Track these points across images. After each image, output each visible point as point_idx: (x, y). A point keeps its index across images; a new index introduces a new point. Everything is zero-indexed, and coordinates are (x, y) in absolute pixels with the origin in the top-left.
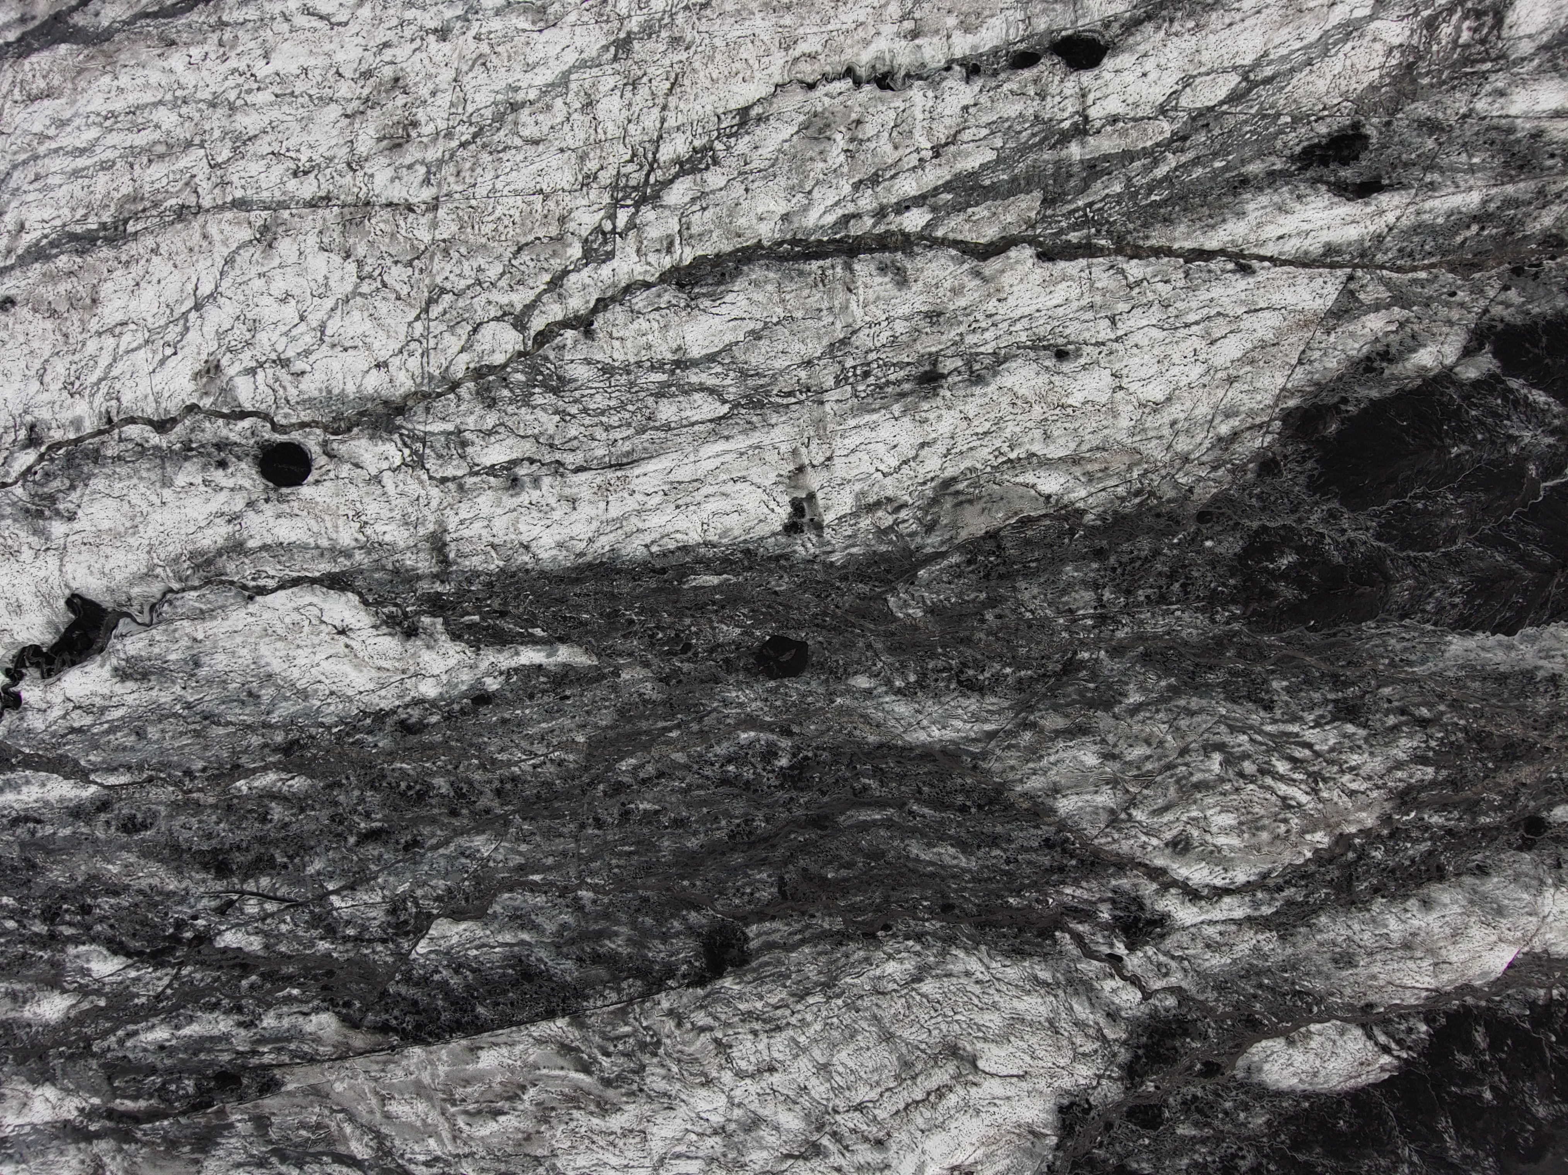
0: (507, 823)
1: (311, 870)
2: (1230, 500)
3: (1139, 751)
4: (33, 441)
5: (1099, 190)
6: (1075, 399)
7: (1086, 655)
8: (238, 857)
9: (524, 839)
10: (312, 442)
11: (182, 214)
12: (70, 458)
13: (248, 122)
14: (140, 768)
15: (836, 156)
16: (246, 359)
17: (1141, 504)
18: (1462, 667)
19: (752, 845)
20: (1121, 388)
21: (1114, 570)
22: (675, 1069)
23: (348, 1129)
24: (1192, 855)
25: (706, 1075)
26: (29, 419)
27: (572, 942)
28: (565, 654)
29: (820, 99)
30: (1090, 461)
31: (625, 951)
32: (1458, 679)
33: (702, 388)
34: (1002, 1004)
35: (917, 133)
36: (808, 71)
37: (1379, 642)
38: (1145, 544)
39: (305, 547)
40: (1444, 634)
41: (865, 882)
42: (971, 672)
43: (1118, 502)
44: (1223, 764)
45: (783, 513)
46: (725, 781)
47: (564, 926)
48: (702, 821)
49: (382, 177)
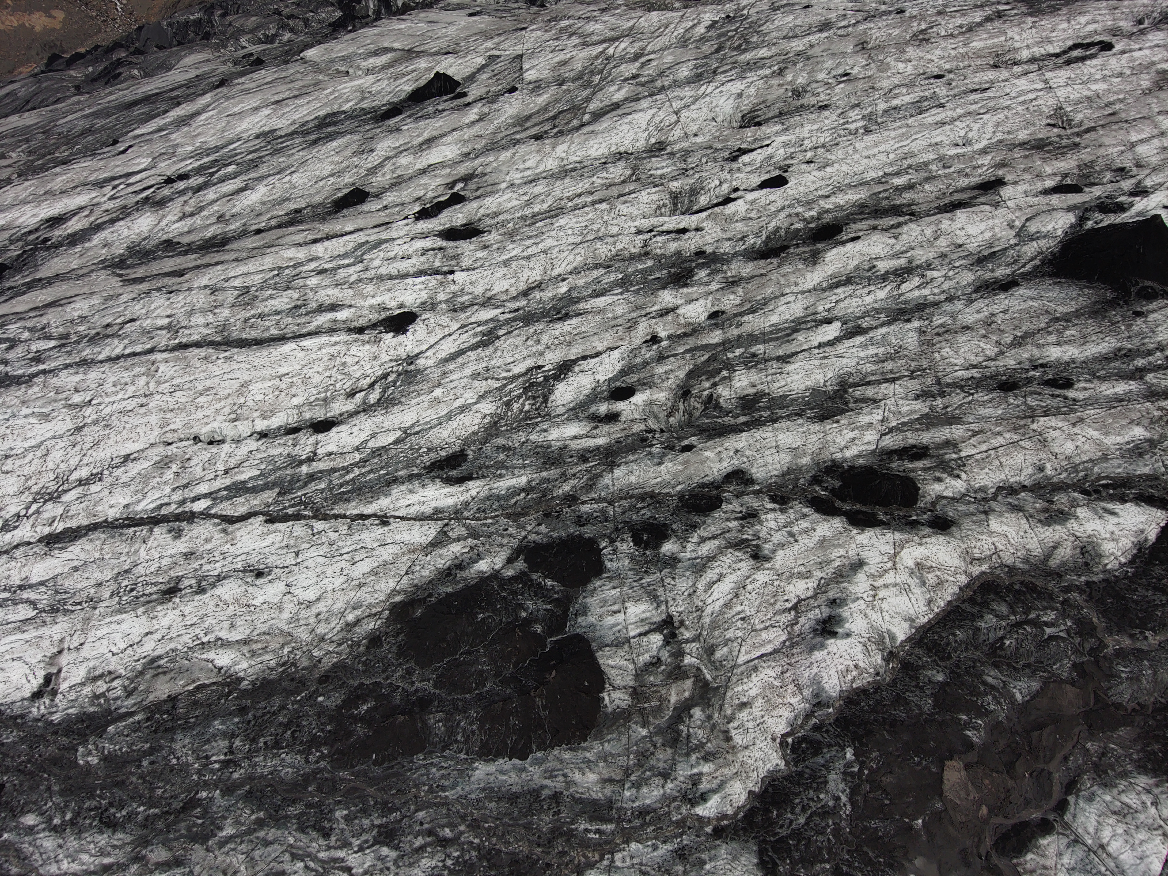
2: (344, 666)
5: (312, 487)
6: (258, 601)
7: (204, 794)
15: (168, 476)
17: (283, 671)
18: (483, 790)
20: (289, 593)
21: (249, 722)
29: (173, 449)
32: (478, 801)
33: (28, 601)
35: (218, 464)
36: (171, 437)
37: (423, 771)
38: (277, 701)
40: (473, 761)
42: (113, 811)
43: (268, 671)
45: (36, 684)
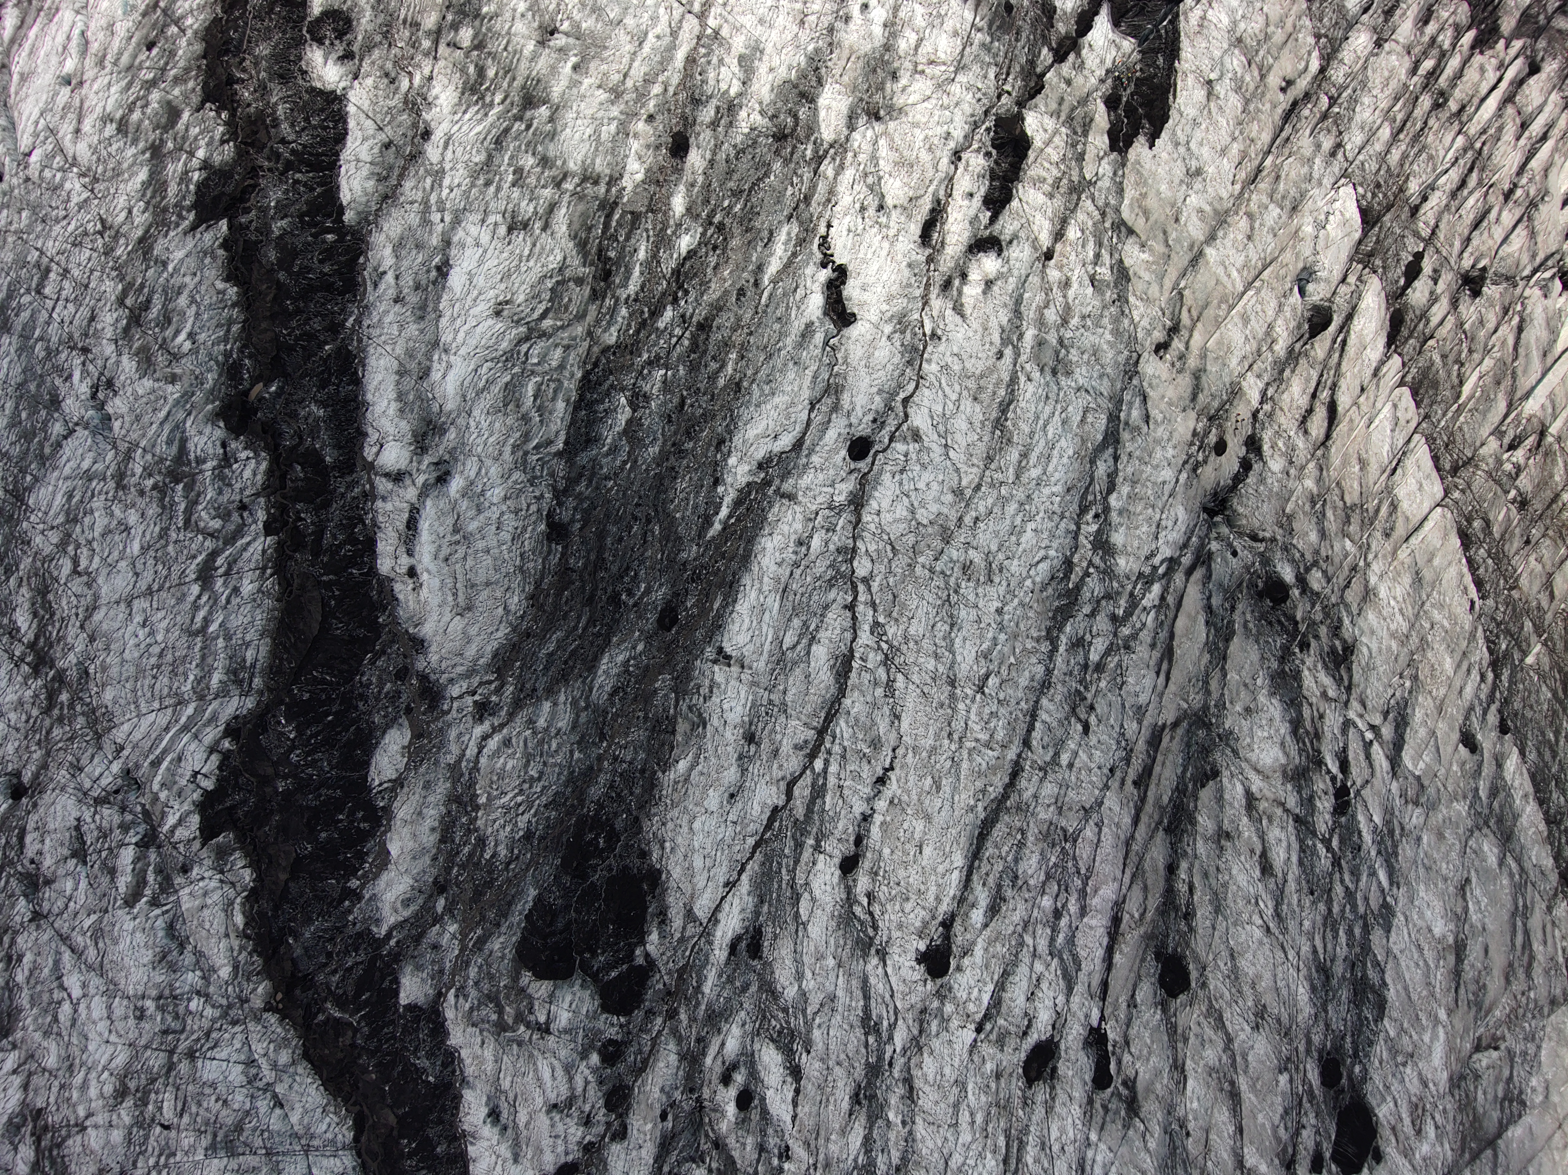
0: (658, 465)
1: (681, 368)
3: (554, 745)
4: (934, 335)
5: (790, 843)
8: (703, 337)
9: (647, 469)
10: (863, 465)
11: (990, 459)
12: (916, 350)
13: (1012, 508)
14: (765, 312)
16: (914, 456)
18: (522, 890)
19: (595, 566)
20: (706, 812)
21: (634, 773)
22: (517, 486)
23: (559, 323)
24: (501, 745)
25: (509, 498)
26: (944, 339)
27: (593, 468)
28: (717, 527)
30: (683, 786)
31: (578, 489)
32: (518, 885)
33: (798, 643)
34: (478, 639)
36: (900, 752)
39: (820, 439)
40: (540, 889)
41: (556, 606)
43: (660, 789)
44: (532, 776)
45: (728, 650)
46: (628, 568)
47: (601, 468)
48: (617, 550)
49: (955, 554)
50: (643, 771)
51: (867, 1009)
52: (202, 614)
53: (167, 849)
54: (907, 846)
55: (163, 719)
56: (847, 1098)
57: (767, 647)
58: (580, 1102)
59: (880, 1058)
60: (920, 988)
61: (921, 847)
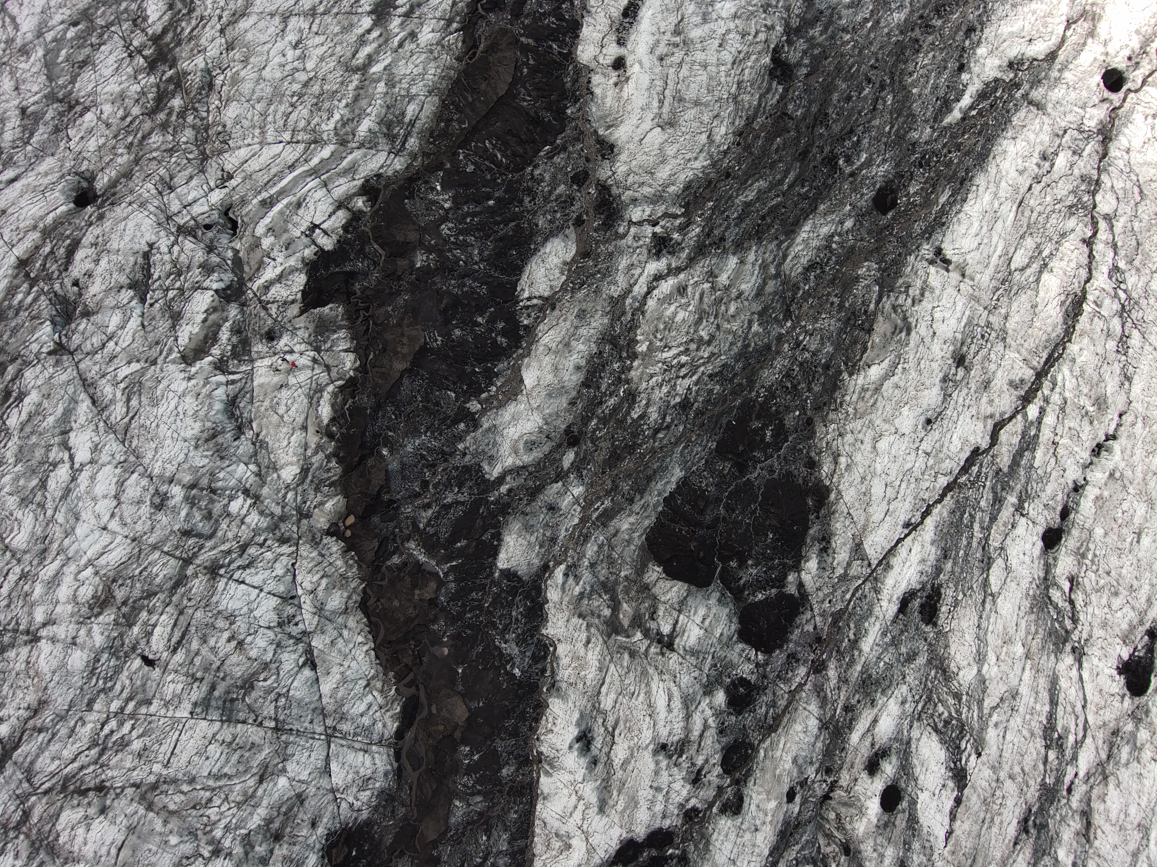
0: (901, 33)
2: (809, 438)
3: (732, 309)
6: (905, 411)
7: (789, 324)
9: (888, 34)
10: (1115, 98)
15: (1084, 401)
17: (836, 401)
18: (667, 466)
19: (815, 120)
20: (896, 432)
21: (815, 366)
22: (750, 8)
24: (675, 291)
25: (739, 18)
27: (831, 15)
28: (956, 115)
29: (1112, 415)
30: (872, 396)
31: (811, 32)
32: (663, 461)
33: (1028, 266)
34: (674, 162)
35: (1069, 441)
38: (817, 388)
40: (686, 472)
41: (765, 151)
42: (818, 272)
43: (843, 393)
44: (701, 339)
45: (949, 253)
47: (840, 18)
50: (827, 367)
51: (1051, 717)
52: (367, 50)
53: (254, 308)
54: (1125, 531)
55: (291, 154)
56: (1015, 821)
57: (994, 260)
58: (693, 751)
59: (1059, 780)
60: (1117, 704)
61: (1139, 535)
